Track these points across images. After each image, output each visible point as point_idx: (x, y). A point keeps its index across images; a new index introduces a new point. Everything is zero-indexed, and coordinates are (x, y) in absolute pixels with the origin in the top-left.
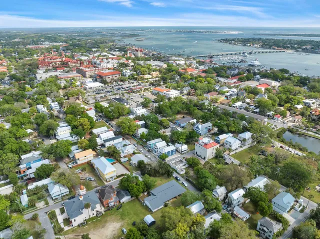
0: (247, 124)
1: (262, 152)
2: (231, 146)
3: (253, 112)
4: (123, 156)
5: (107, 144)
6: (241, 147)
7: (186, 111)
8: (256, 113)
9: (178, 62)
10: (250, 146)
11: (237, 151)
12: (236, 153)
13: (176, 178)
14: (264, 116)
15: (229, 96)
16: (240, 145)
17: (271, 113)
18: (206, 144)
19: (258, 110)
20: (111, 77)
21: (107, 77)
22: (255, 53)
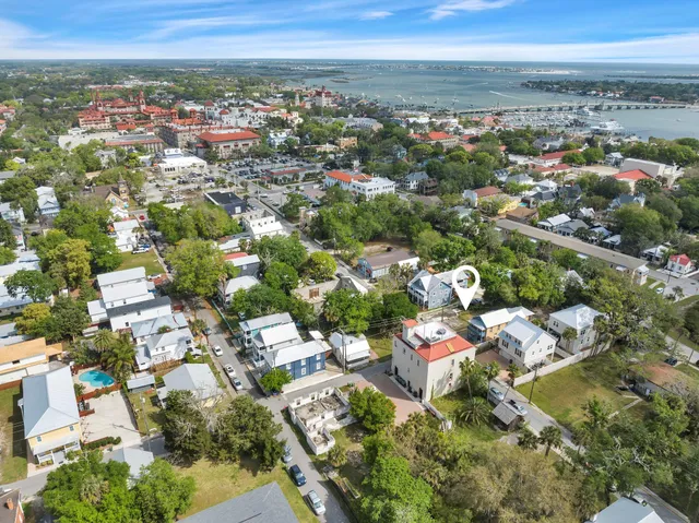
0: (581, 281)
1: (632, 381)
2: (520, 354)
3: (602, 244)
4: (146, 367)
5: (118, 323)
6: (558, 357)
7: (401, 236)
8: (612, 246)
9: (411, 120)
10: (587, 353)
11: (542, 372)
12: (536, 379)
13: (293, 473)
14: (638, 256)
15: (532, 200)
16: (552, 351)
17: (658, 250)
18: (426, 345)
19: (616, 239)
20: (232, 145)
21: (221, 146)
22: (610, 108)
